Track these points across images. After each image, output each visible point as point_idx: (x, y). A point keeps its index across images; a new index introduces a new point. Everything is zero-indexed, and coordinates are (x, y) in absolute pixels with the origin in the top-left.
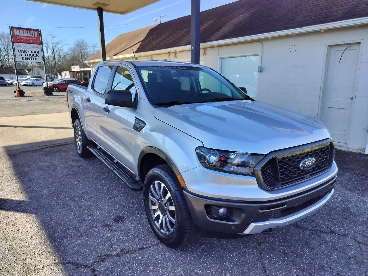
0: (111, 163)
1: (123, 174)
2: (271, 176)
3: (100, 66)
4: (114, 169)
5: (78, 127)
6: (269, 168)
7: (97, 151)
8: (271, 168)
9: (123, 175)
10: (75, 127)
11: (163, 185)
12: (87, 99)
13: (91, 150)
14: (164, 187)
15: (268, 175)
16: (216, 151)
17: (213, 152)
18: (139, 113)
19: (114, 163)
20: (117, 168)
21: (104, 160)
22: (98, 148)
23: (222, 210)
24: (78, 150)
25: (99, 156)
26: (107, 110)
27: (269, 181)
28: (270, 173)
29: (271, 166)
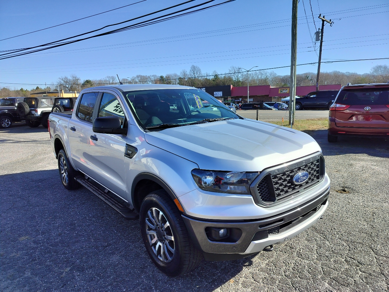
0: (102, 193)
1: (116, 203)
2: (266, 193)
3: (84, 93)
4: (106, 199)
5: (63, 158)
6: (264, 185)
7: (86, 182)
8: (266, 185)
9: (116, 205)
10: (59, 157)
11: (161, 213)
12: (72, 128)
13: (79, 181)
14: (162, 215)
15: (264, 192)
16: (212, 172)
17: (209, 173)
18: (129, 140)
19: (105, 193)
20: (109, 198)
21: (94, 190)
22: (87, 178)
23: (222, 231)
24: (64, 183)
25: (88, 186)
26: (95, 138)
27: (265, 197)
28: (266, 190)
29: (266, 183)
